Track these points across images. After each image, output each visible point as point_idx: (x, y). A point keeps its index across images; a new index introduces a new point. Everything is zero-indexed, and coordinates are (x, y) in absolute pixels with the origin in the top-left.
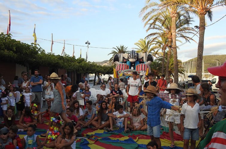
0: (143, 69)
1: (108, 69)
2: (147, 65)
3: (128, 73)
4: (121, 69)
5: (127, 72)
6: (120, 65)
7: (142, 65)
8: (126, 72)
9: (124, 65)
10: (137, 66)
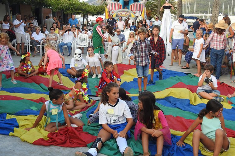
0: (138, 9)
1: (99, 9)
2: (142, 5)
3: (122, 14)
4: (113, 9)
5: (121, 12)
6: (112, 4)
7: (137, 5)
8: (119, 12)
9: (117, 4)
10: (131, 6)
